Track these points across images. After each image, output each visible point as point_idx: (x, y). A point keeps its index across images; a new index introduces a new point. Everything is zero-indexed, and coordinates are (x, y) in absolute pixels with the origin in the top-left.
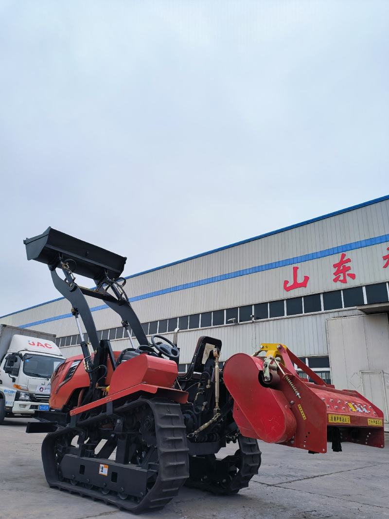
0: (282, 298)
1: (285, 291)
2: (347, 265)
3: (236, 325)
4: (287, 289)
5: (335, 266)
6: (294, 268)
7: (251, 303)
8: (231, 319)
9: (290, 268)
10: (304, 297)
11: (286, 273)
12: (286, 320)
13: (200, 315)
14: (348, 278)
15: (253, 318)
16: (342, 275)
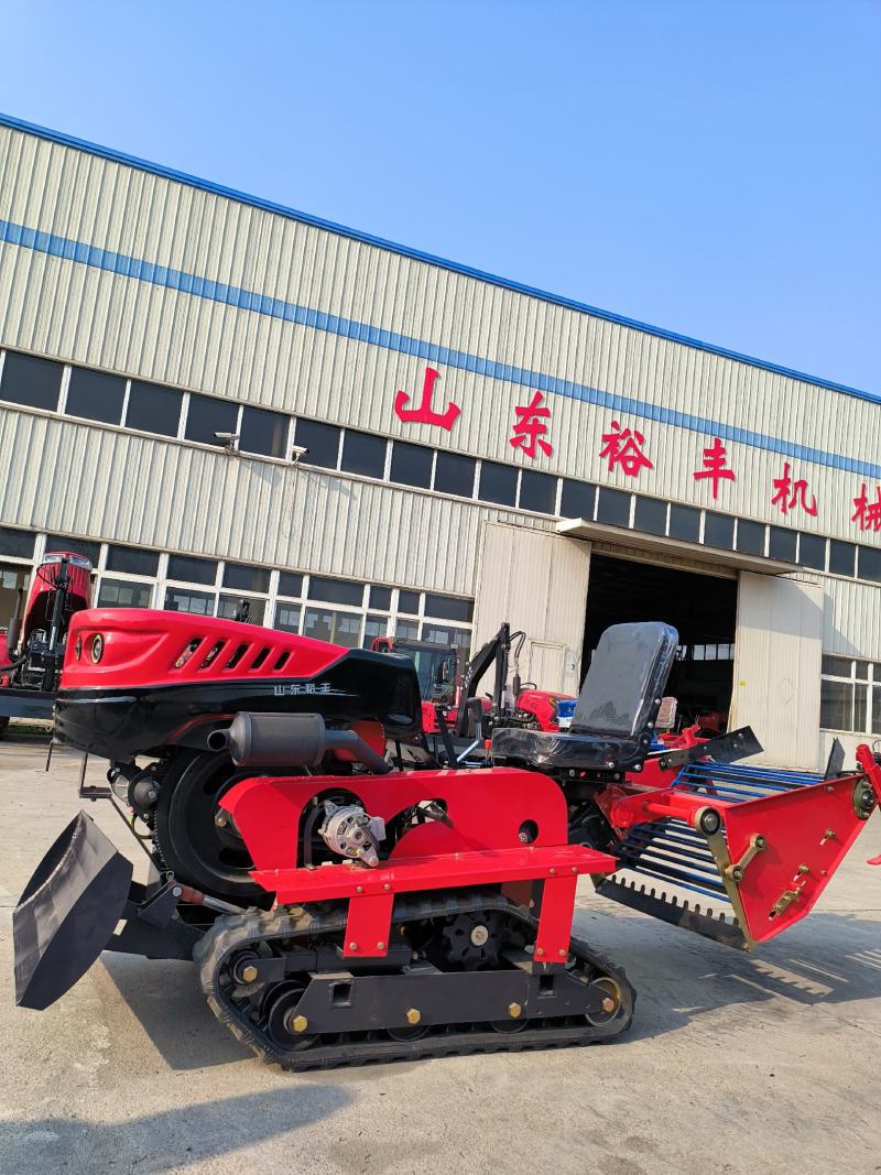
0: (385, 431)
1: (396, 417)
2: (542, 420)
3: (226, 454)
4: (406, 417)
5: (519, 411)
6: (428, 369)
9: (417, 366)
10: (440, 451)
11: (407, 375)
12: (387, 492)
14: (539, 450)
16: (529, 436)
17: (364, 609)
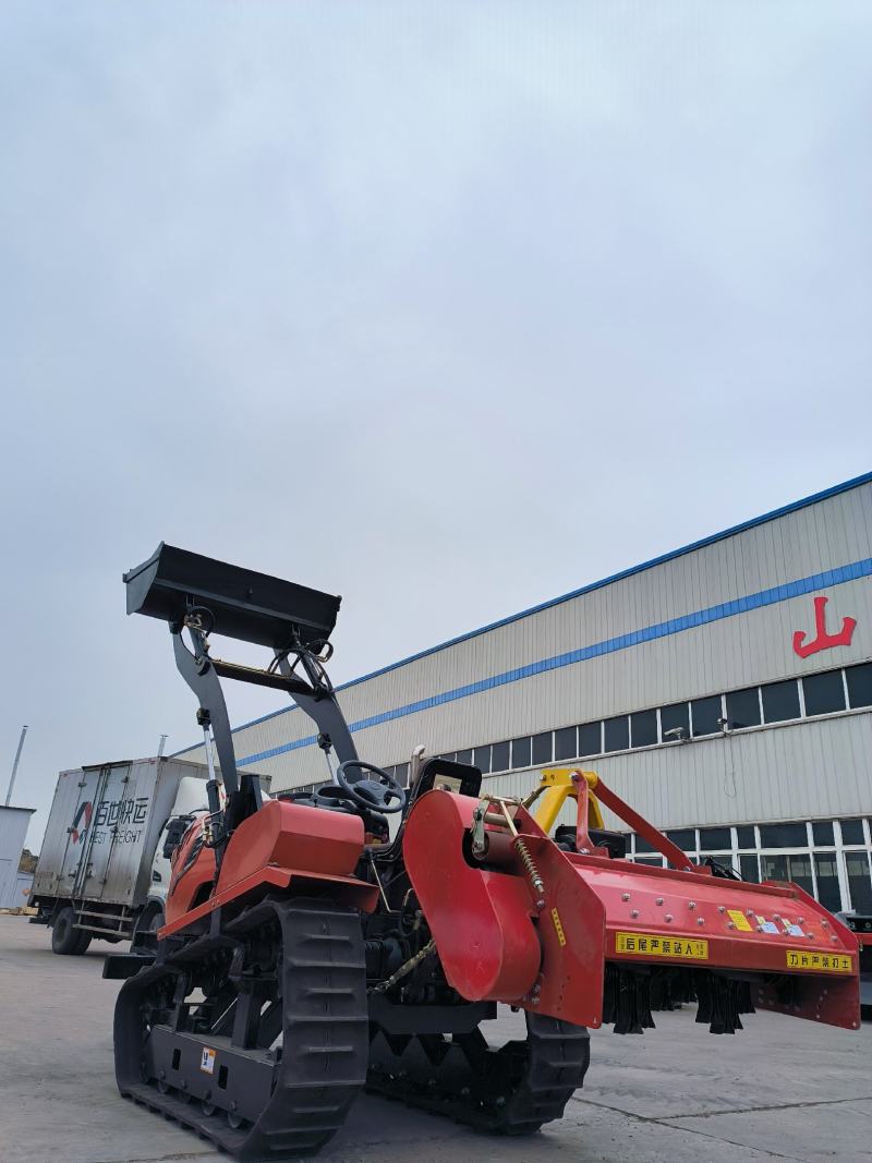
0: (790, 674)
1: (799, 657)
3: (685, 743)
4: (804, 653)
6: (816, 600)
7: (717, 690)
8: (671, 731)
9: (807, 602)
10: (846, 668)
11: (799, 615)
12: (805, 727)
13: (603, 724)
15: (726, 726)
17: (811, 849)
